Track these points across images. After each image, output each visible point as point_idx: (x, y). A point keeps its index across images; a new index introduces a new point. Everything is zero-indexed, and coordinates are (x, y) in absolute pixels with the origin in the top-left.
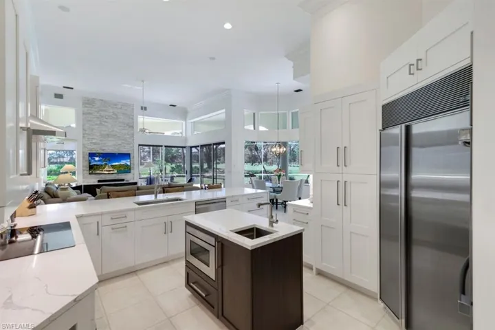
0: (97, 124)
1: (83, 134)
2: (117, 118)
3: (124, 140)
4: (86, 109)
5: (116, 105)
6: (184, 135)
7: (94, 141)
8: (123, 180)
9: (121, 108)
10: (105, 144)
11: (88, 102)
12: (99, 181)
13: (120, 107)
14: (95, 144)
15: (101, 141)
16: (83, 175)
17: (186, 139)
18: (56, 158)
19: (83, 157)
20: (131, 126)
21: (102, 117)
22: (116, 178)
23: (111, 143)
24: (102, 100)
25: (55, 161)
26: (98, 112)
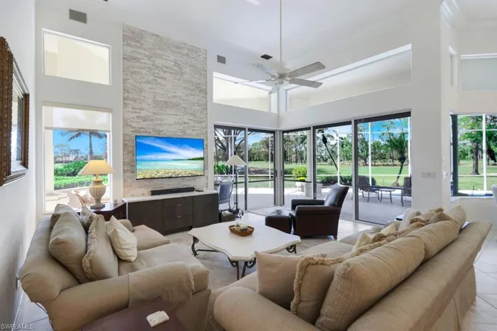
0: (148, 82)
1: (124, 99)
2: (182, 74)
3: (191, 114)
4: (130, 49)
5: (178, 47)
6: (274, 111)
7: (143, 114)
8: (192, 189)
9: (187, 55)
10: (162, 120)
11: (132, 37)
12: (154, 193)
13: (185, 51)
14: (145, 119)
15: (154, 114)
16: (125, 181)
17: (278, 118)
18: (62, 157)
19: (125, 145)
20: (204, 90)
21: (158, 67)
22: (180, 186)
23: (172, 120)
24: (157, 36)
25: (61, 160)
26: (149, 58)
